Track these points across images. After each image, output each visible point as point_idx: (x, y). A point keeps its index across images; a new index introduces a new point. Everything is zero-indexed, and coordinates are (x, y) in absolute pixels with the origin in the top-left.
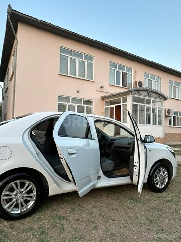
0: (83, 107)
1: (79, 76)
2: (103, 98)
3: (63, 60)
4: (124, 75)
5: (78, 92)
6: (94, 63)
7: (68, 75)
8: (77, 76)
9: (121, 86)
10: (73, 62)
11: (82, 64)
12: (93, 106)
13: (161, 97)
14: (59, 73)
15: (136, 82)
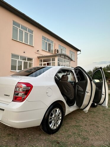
0: (27, 63)
1: (25, 42)
2: (39, 58)
3: (15, 30)
4: (49, 45)
5: (24, 52)
6: (33, 35)
7: (18, 40)
8: (23, 42)
9: (48, 51)
10: (21, 32)
11: (26, 34)
12: (33, 62)
13: (70, 59)
14: (12, 38)
15: (56, 50)
